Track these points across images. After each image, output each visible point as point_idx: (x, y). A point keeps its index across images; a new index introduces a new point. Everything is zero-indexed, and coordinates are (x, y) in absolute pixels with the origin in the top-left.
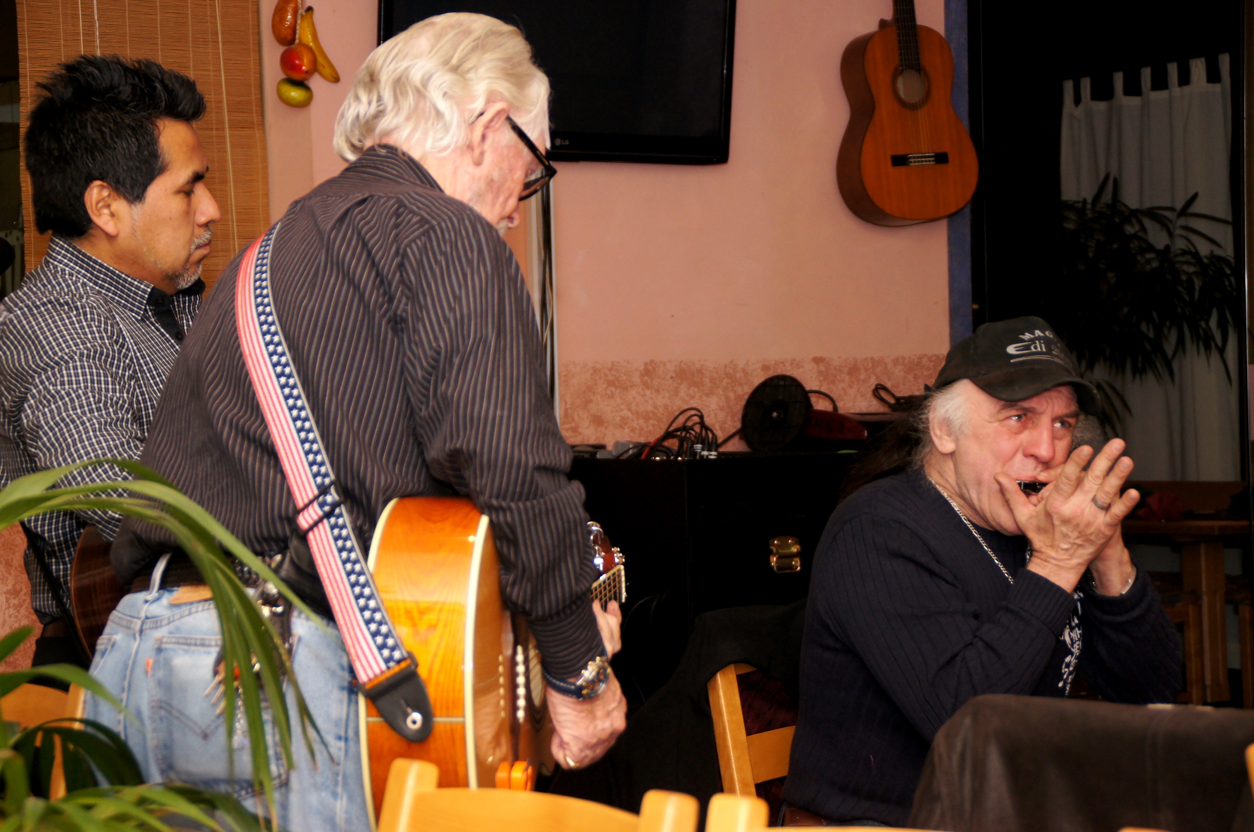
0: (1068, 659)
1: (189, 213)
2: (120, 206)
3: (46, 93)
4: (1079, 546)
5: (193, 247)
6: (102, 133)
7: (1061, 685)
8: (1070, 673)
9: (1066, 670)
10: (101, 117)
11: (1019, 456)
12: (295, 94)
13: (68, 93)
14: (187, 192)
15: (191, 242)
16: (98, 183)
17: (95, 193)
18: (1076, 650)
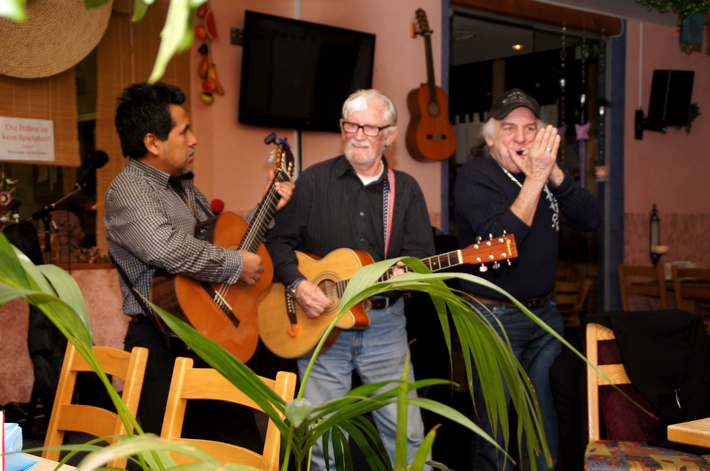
0: (554, 215)
1: (186, 142)
2: (158, 143)
3: (122, 101)
4: (544, 169)
5: (188, 156)
6: (148, 114)
7: (553, 226)
8: (557, 221)
9: (555, 219)
10: (147, 107)
11: (512, 143)
12: (207, 99)
13: (130, 99)
14: (184, 133)
15: (187, 154)
16: (149, 134)
17: (148, 140)
18: (557, 211)
